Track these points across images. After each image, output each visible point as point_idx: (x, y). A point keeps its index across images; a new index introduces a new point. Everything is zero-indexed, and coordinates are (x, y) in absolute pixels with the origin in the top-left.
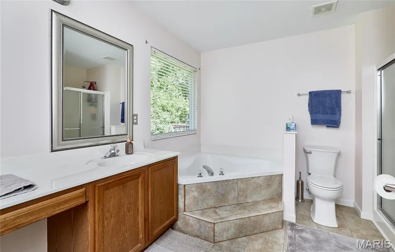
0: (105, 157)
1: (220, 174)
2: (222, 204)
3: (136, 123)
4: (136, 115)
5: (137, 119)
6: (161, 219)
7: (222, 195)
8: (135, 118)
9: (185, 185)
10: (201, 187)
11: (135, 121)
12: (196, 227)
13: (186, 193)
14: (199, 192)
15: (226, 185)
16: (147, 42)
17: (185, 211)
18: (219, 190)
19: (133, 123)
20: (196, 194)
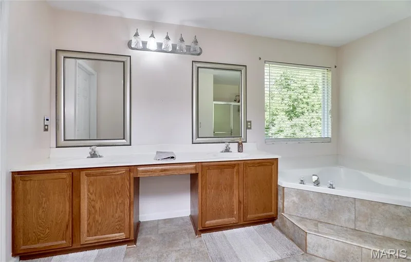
0: (222, 152)
1: (330, 187)
2: (330, 222)
3: (250, 128)
4: (250, 122)
5: (250, 125)
6: (257, 209)
7: (329, 210)
8: (249, 124)
9: (284, 187)
10: (302, 195)
11: (249, 126)
12: (291, 231)
13: (285, 195)
14: (299, 199)
15: (335, 201)
16: (260, 59)
17: (283, 212)
18: (325, 204)
19: (247, 128)
20: (295, 199)
